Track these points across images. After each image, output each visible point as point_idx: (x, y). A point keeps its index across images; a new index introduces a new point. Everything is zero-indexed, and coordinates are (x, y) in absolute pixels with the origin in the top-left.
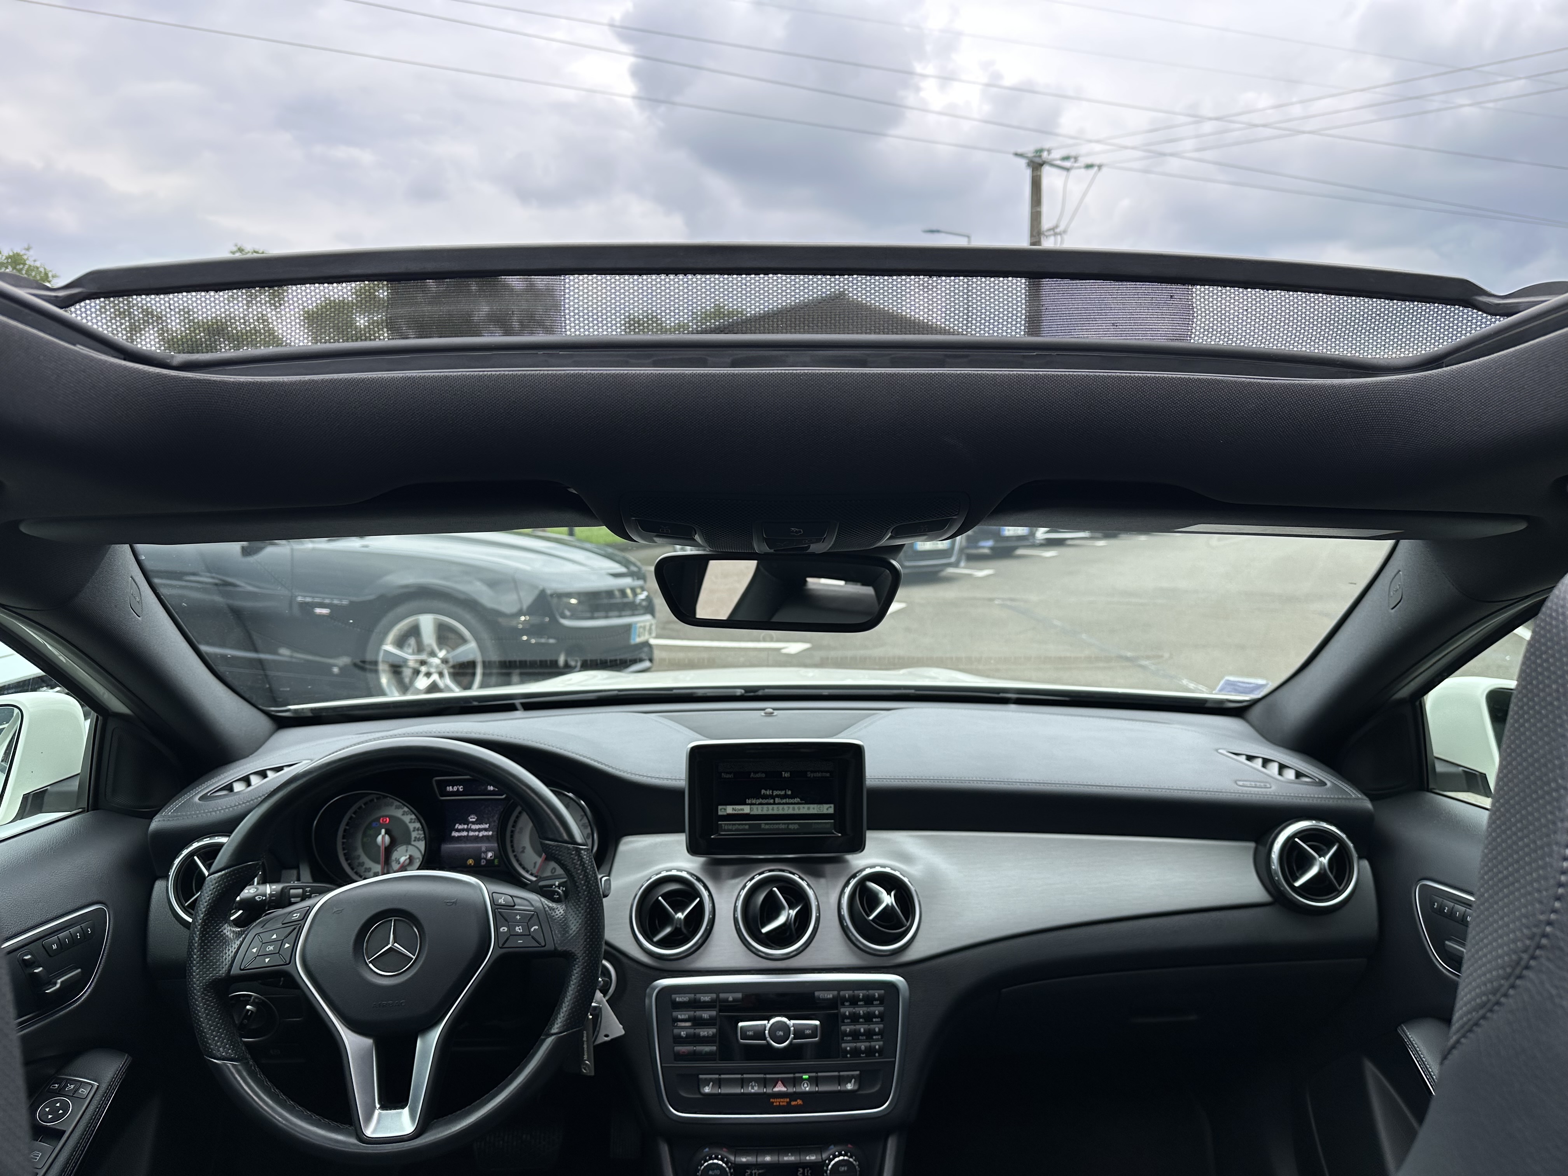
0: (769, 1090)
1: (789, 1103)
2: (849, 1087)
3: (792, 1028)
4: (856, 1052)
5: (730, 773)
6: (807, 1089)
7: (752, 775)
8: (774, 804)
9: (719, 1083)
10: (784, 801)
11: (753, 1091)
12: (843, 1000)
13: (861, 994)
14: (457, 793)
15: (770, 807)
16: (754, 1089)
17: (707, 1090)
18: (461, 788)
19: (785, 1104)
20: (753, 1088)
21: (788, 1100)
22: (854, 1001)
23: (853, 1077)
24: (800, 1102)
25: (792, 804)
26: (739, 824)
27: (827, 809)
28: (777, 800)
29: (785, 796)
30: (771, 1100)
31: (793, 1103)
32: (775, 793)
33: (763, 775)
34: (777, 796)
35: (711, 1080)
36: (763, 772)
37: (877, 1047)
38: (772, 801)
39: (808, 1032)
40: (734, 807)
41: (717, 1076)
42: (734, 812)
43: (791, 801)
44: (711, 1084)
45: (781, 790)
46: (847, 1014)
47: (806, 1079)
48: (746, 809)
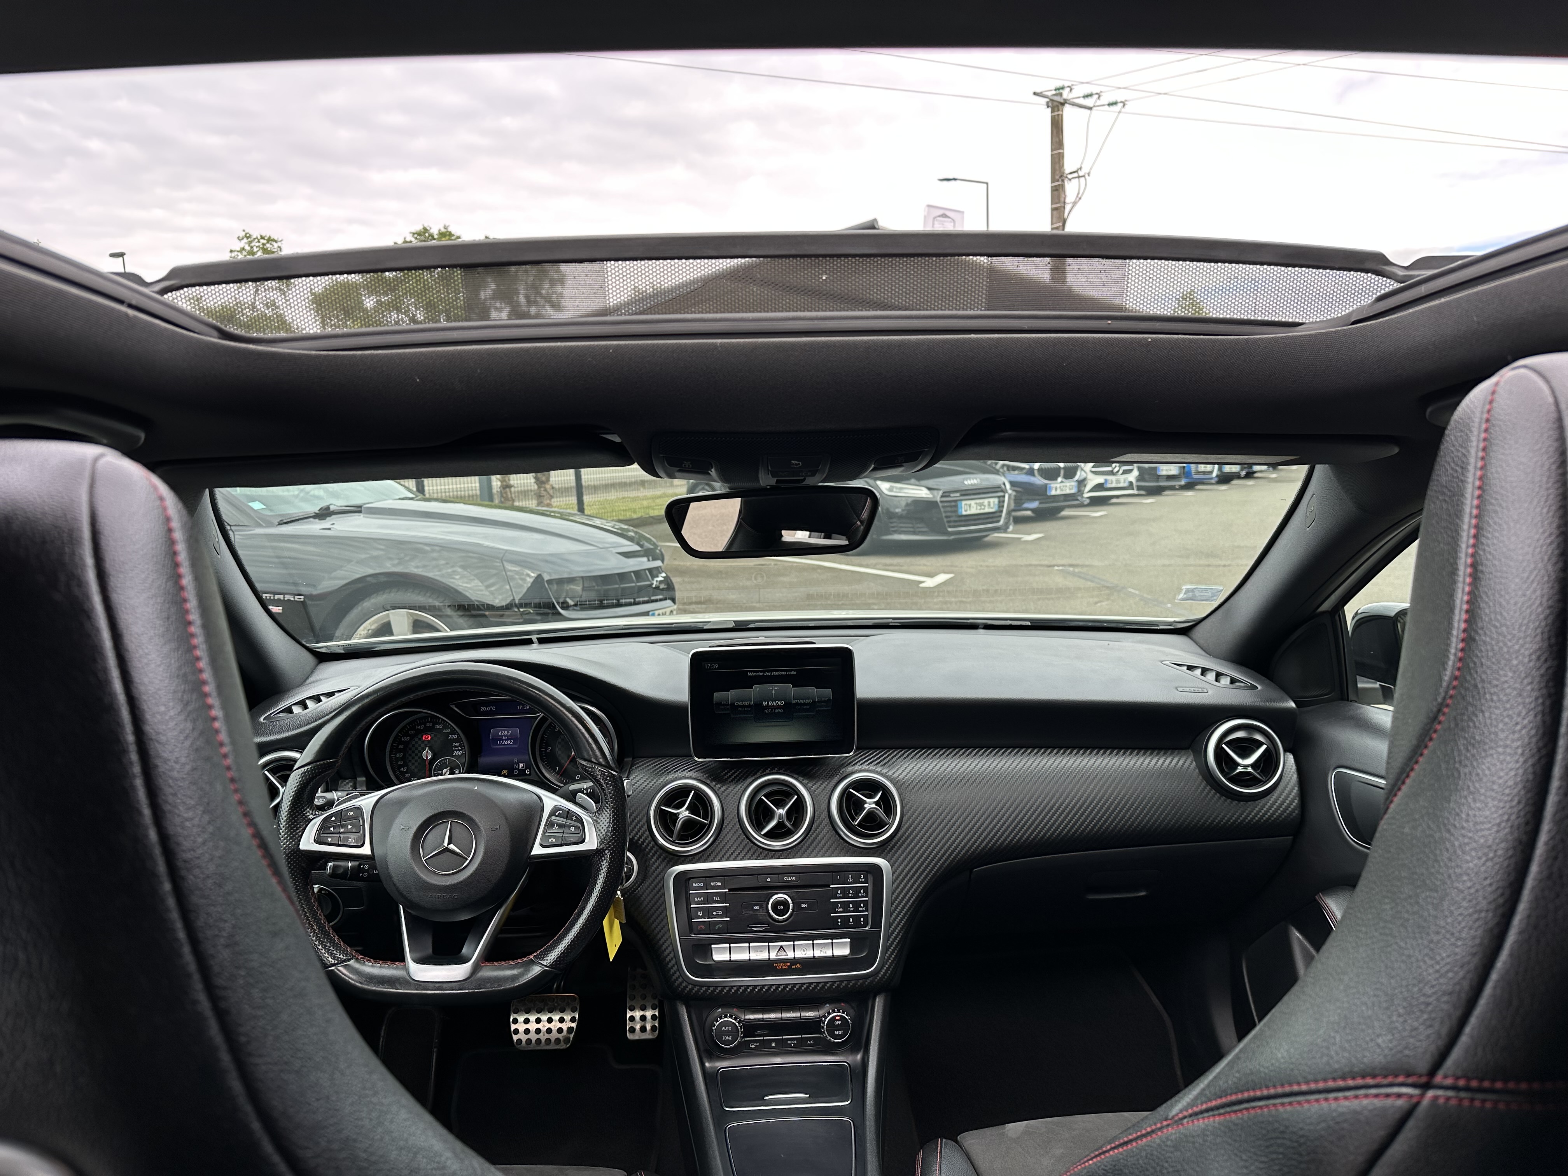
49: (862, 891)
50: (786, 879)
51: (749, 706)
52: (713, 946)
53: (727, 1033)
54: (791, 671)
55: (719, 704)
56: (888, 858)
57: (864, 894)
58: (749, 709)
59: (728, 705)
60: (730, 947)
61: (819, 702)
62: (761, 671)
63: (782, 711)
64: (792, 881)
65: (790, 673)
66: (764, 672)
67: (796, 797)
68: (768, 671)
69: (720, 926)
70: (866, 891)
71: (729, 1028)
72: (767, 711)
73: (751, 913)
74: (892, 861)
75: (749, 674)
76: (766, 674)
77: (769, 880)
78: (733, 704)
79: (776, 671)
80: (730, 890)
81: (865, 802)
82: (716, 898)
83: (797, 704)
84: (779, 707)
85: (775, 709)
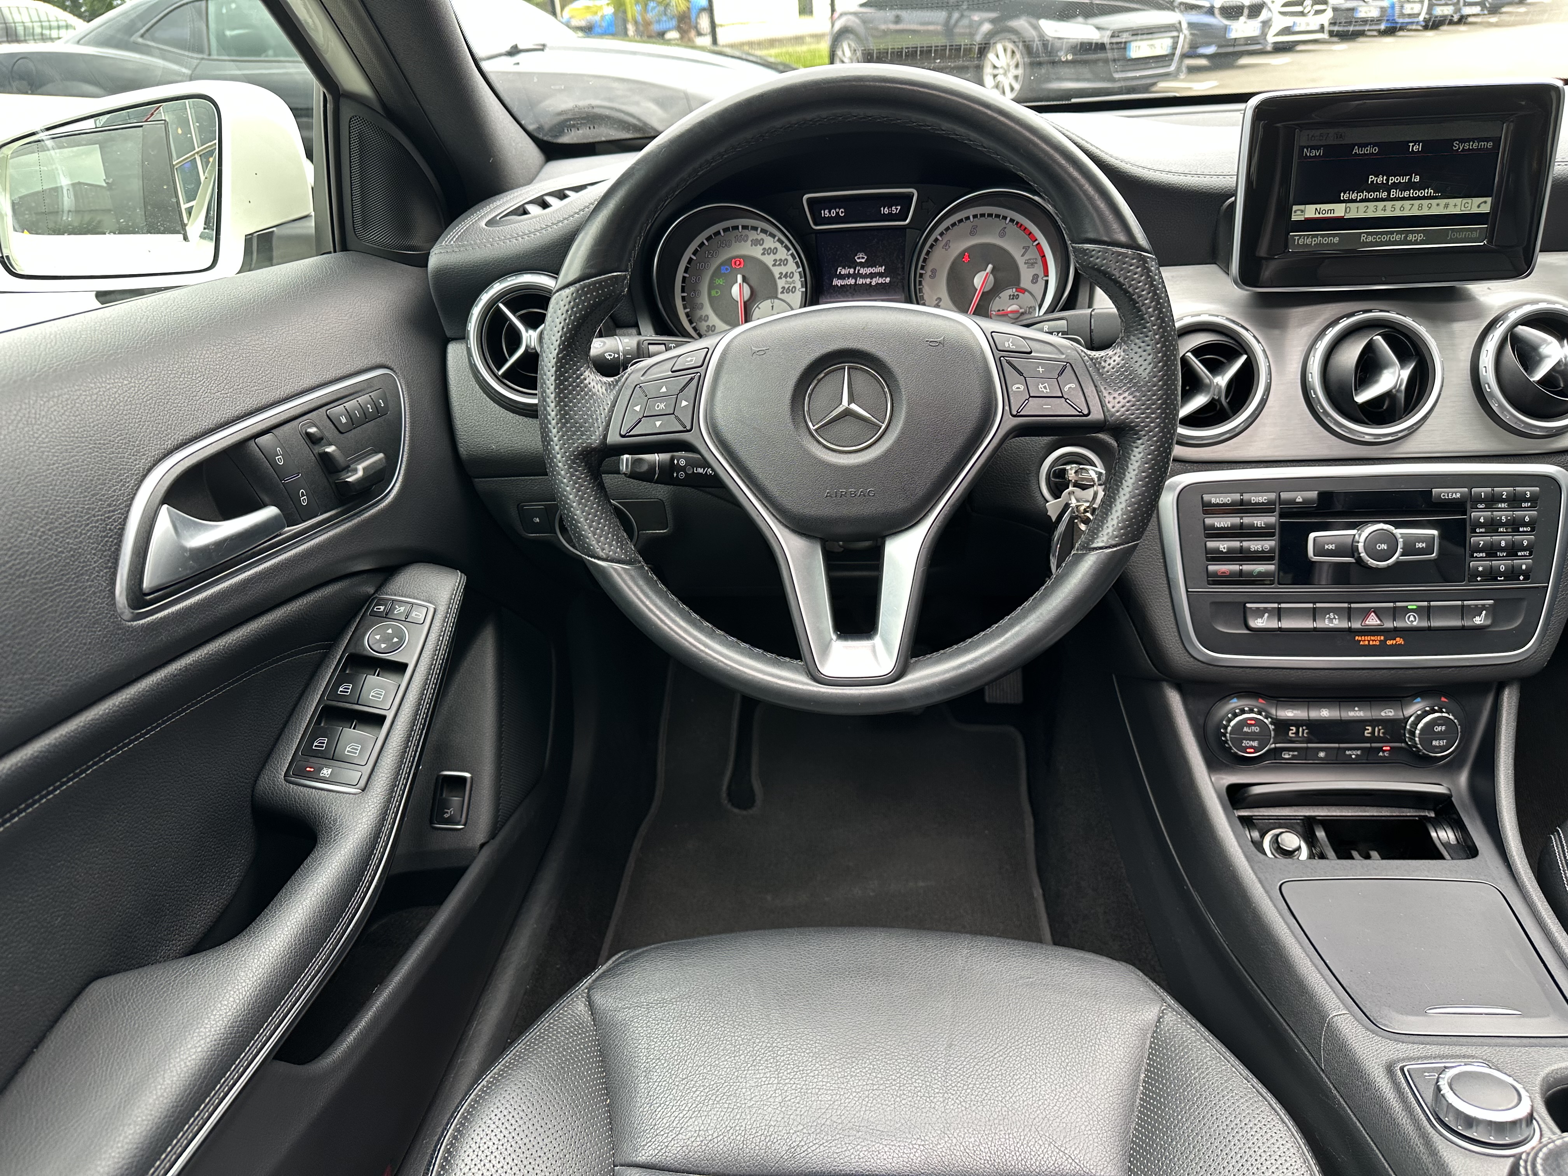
0: (1356, 625)
1: (1383, 642)
2: (1478, 621)
3: (1401, 540)
4: (1491, 575)
5: (1317, 148)
6: (1415, 623)
7: (1356, 150)
8: (1388, 199)
9: (1279, 614)
10: (1406, 194)
11: (1331, 625)
12: (1477, 500)
13: (1505, 491)
14: (837, 220)
15: (1381, 204)
16: (1335, 622)
17: (1259, 623)
18: (841, 212)
19: (1378, 643)
20: (1331, 620)
21: (1382, 638)
22: (1491, 501)
23: (1484, 607)
24: (1400, 641)
25: (1419, 198)
26: (1323, 236)
27: (1479, 206)
28: (1394, 193)
29: (1409, 186)
30: (1357, 638)
31: (1389, 642)
32: (1393, 180)
33: (1376, 150)
34: (1395, 186)
35: (1266, 610)
36: (1375, 145)
37: (1524, 567)
38: (1384, 195)
39: (1420, 545)
40: (1318, 206)
41: (1276, 605)
42: (1317, 216)
43: (1419, 193)
44: (1266, 615)
45: (1403, 175)
46: (1482, 520)
47: (1412, 610)
48: (1338, 210)
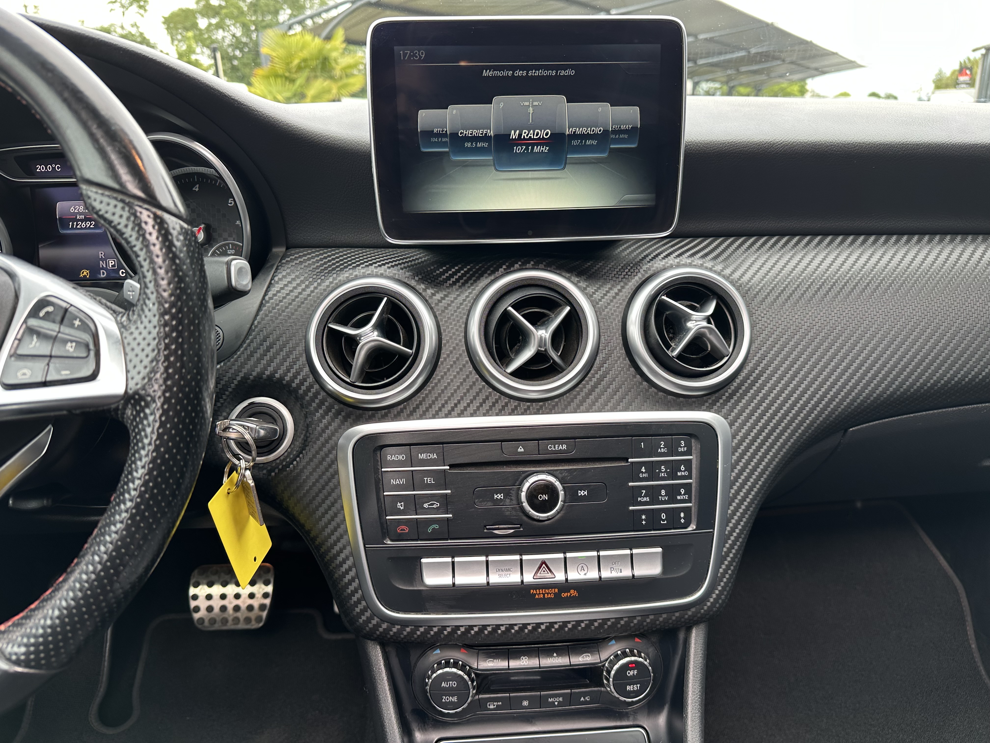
49: (683, 468)
50: (551, 448)
51: (485, 138)
52: (424, 560)
53: (450, 692)
54: (565, 68)
55: (429, 134)
56: (724, 411)
57: (686, 473)
58: (486, 145)
59: (445, 135)
60: (453, 563)
61: (614, 132)
62: (509, 68)
63: (545, 149)
64: (561, 452)
65: (563, 73)
66: (514, 68)
67: (568, 308)
68: (522, 68)
69: (436, 526)
70: (689, 468)
71: (454, 684)
72: (518, 150)
73: (489, 505)
74: (731, 418)
75: (485, 74)
76: (518, 73)
77: (520, 449)
78: (454, 136)
79: (537, 68)
80: (452, 466)
81: (688, 318)
82: (429, 480)
83: (574, 136)
84: (541, 142)
85: (533, 145)
